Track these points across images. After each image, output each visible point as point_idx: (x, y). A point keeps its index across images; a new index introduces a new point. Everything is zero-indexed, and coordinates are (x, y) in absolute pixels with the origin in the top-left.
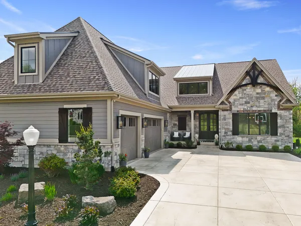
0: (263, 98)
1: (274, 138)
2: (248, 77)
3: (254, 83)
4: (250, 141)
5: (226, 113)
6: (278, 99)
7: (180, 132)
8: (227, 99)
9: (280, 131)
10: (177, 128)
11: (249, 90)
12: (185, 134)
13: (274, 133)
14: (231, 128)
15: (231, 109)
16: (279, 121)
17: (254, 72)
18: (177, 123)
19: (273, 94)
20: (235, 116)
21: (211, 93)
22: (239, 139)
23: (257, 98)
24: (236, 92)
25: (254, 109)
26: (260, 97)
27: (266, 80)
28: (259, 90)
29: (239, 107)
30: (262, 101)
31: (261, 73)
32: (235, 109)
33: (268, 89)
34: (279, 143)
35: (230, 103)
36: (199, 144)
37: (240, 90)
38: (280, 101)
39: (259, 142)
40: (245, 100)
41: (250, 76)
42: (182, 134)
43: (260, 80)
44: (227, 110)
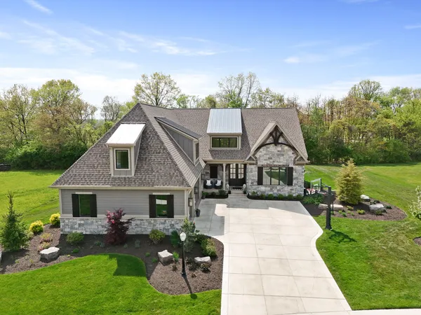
0: (283, 155)
1: (290, 188)
2: (271, 137)
3: (276, 143)
4: (271, 190)
5: (253, 166)
6: (294, 156)
7: (212, 179)
8: (254, 155)
9: (294, 182)
10: (208, 177)
11: (272, 148)
12: (216, 183)
13: (290, 183)
14: (257, 179)
15: (256, 164)
16: (294, 174)
17: (276, 134)
18: (209, 171)
19: (291, 152)
20: (260, 170)
21: (240, 147)
22: (262, 188)
23: (278, 155)
24: (261, 150)
25: (275, 163)
26: (280, 154)
27: (286, 140)
28: (279, 149)
29: (264, 162)
30: (282, 157)
31: (281, 134)
32: (260, 164)
33: (286, 148)
34: (293, 192)
35: (256, 158)
36: (230, 193)
37: (264, 147)
38: (296, 158)
39: (278, 190)
40: (268, 156)
41: (273, 137)
42: (214, 182)
43: (281, 140)
44: (253, 164)
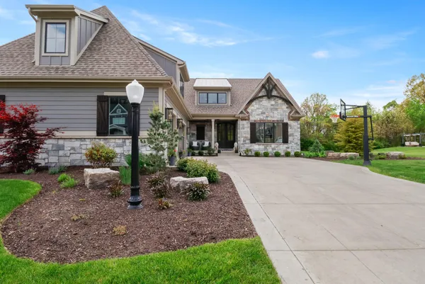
0: (276, 109)
1: (286, 146)
2: (263, 90)
3: (269, 96)
4: (265, 148)
5: (245, 122)
6: (289, 110)
7: (199, 141)
8: (246, 109)
9: (290, 139)
10: (195, 137)
11: (265, 103)
12: (204, 144)
13: (285, 141)
14: (249, 136)
15: (249, 119)
16: (289, 130)
17: (269, 86)
18: (195, 132)
19: (285, 106)
20: (253, 125)
21: (229, 104)
22: (256, 147)
23: (271, 109)
24: (254, 103)
25: (269, 119)
26: (274, 109)
27: (279, 93)
28: (273, 102)
29: (257, 117)
30: (276, 112)
31: (275, 86)
32: (252, 119)
33: (280, 101)
34: (289, 150)
35: (248, 113)
36: (219, 152)
37: (257, 101)
38: (290, 112)
39: (273, 149)
40: (261, 110)
41: (266, 88)
42: (201, 144)
43: (274, 93)
44: (246, 120)
